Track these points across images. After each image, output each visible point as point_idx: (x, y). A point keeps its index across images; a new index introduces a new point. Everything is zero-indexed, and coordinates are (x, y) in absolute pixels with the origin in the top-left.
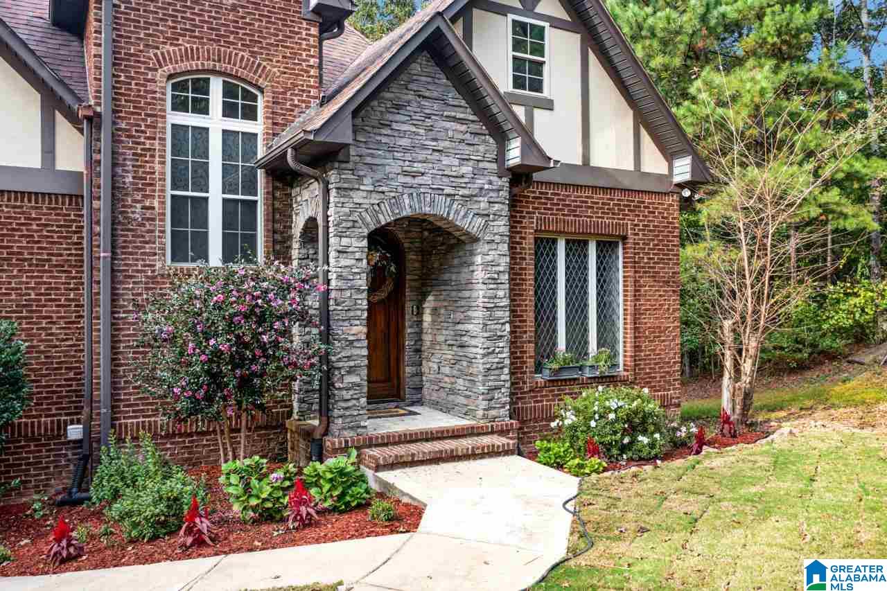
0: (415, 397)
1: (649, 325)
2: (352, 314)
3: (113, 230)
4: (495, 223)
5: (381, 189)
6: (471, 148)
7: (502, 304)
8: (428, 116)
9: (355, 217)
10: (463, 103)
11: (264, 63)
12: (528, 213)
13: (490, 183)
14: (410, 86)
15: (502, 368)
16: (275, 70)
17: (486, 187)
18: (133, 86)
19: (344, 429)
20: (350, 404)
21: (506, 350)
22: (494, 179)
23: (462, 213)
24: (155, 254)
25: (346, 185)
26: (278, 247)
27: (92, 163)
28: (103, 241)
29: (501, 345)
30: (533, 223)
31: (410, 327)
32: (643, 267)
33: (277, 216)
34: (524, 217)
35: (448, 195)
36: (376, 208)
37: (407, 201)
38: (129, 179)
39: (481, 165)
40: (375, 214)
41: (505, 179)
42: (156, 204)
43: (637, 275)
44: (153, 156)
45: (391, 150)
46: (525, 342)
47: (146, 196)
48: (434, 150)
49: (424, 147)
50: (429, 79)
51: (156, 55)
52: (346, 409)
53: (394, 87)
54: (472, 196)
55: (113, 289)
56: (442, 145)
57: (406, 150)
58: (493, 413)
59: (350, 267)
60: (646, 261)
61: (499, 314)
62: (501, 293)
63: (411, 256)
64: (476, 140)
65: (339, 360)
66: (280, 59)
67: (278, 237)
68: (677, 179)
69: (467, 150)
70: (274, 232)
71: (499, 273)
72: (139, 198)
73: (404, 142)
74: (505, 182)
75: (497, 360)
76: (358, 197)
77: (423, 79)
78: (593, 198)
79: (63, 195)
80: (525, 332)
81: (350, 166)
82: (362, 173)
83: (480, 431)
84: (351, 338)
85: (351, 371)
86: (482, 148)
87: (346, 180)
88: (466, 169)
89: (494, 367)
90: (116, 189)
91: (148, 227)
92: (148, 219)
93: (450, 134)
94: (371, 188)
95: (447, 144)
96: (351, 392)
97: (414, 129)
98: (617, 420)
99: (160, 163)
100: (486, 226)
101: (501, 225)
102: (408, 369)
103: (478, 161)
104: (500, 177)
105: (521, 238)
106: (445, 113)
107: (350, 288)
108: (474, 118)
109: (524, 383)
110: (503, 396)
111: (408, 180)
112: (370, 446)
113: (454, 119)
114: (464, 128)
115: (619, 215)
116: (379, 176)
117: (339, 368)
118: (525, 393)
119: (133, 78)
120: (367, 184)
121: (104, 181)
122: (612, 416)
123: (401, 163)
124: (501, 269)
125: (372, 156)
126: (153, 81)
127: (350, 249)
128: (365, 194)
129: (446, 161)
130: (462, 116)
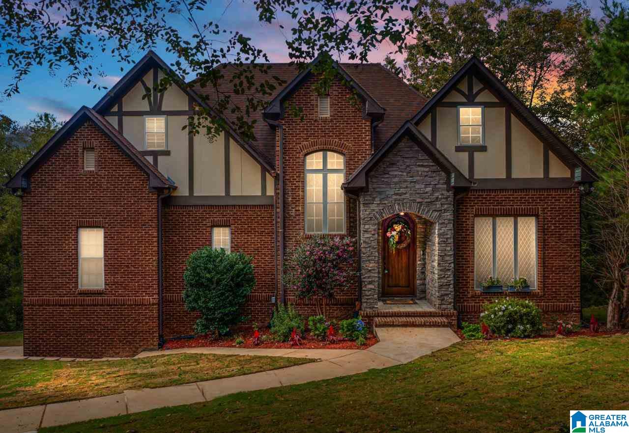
0: (422, 296)
1: (555, 265)
2: (370, 258)
3: (284, 220)
4: (446, 214)
5: (384, 202)
6: (432, 179)
7: (449, 254)
8: (408, 166)
9: (371, 216)
10: (427, 157)
11: (345, 142)
12: (470, 206)
13: (442, 194)
14: (398, 154)
15: (449, 285)
16: (350, 145)
17: (440, 197)
18: (291, 161)
19: (367, 308)
20: (370, 297)
21: (452, 276)
22: (445, 192)
23: (426, 210)
24: (300, 229)
25: (367, 202)
26: (352, 224)
27: (277, 194)
28: (280, 225)
29: (449, 273)
30: (473, 211)
31: (419, 261)
32: (551, 232)
33: (352, 210)
34: (468, 208)
35: (419, 202)
36: (382, 211)
37: (397, 207)
38: (290, 199)
39: (437, 186)
40: (381, 214)
41: (450, 192)
42: (300, 209)
43: (546, 236)
44: (299, 189)
45: (388, 184)
46: (469, 272)
47: (296, 206)
48: (411, 182)
49: (405, 181)
50: (409, 149)
51: (300, 147)
52: (367, 299)
53: (390, 155)
54: (431, 202)
55: (284, 244)
56: (415, 179)
57: (396, 183)
58: (444, 306)
59: (370, 238)
60: (553, 228)
61: (448, 258)
62: (449, 249)
63: (419, 226)
64: (434, 175)
65: (364, 278)
66: (352, 139)
67: (352, 220)
68: (576, 180)
69: (429, 179)
70: (350, 218)
71: (447, 239)
72: (294, 206)
73: (396, 180)
74: (451, 193)
75: (446, 281)
76: (373, 207)
77: (406, 149)
78: (514, 195)
79: (269, 205)
80: (469, 267)
81: (369, 193)
82: (375, 196)
83: (435, 314)
84: (370, 269)
85: (370, 283)
86: (437, 178)
87: (367, 200)
88: (429, 189)
89: (445, 284)
90: (285, 204)
91: (297, 218)
92: (298, 215)
93: (420, 173)
94: (379, 202)
95: (418, 178)
96: (370, 292)
97: (400, 173)
98: (503, 316)
99: (302, 191)
100: (440, 216)
101: (449, 215)
102: (418, 282)
103: (436, 184)
104: (448, 191)
105: (467, 219)
106: (417, 164)
107: (370, 247)
108: (433, 164)
109: (468, 293)
110: (450, 299)
111: (398, 197)
112: (378, 316)
113: (422, 166)
114: (427, 169)
115: (533, 203)
116: (382, 197)
117: (364, 282)
118: (468, 298)
119: (291, 158)
120: (377, 201)
121: (280, 201)
122: (501, 313)
123: (394, 190)
124: (449, 236)
125: (379, 188)
126: (299, 158)
127: (369, 230)
128: (376, 205)
129: (417, 186)
130: (426, 164)
